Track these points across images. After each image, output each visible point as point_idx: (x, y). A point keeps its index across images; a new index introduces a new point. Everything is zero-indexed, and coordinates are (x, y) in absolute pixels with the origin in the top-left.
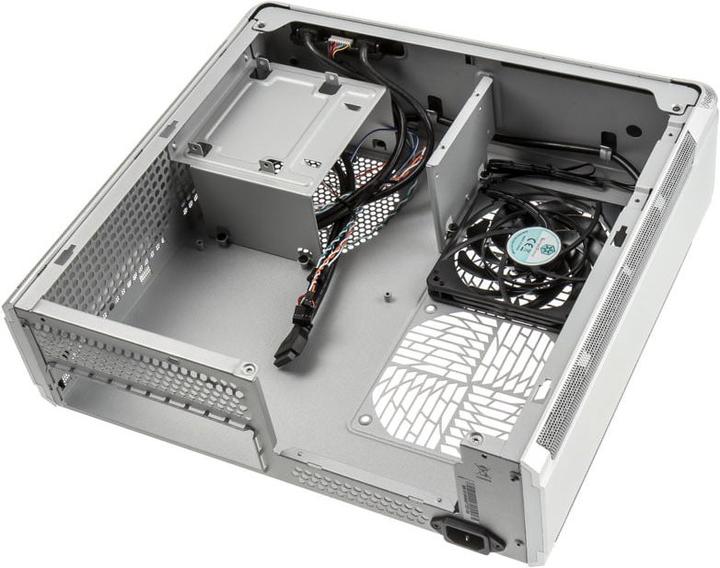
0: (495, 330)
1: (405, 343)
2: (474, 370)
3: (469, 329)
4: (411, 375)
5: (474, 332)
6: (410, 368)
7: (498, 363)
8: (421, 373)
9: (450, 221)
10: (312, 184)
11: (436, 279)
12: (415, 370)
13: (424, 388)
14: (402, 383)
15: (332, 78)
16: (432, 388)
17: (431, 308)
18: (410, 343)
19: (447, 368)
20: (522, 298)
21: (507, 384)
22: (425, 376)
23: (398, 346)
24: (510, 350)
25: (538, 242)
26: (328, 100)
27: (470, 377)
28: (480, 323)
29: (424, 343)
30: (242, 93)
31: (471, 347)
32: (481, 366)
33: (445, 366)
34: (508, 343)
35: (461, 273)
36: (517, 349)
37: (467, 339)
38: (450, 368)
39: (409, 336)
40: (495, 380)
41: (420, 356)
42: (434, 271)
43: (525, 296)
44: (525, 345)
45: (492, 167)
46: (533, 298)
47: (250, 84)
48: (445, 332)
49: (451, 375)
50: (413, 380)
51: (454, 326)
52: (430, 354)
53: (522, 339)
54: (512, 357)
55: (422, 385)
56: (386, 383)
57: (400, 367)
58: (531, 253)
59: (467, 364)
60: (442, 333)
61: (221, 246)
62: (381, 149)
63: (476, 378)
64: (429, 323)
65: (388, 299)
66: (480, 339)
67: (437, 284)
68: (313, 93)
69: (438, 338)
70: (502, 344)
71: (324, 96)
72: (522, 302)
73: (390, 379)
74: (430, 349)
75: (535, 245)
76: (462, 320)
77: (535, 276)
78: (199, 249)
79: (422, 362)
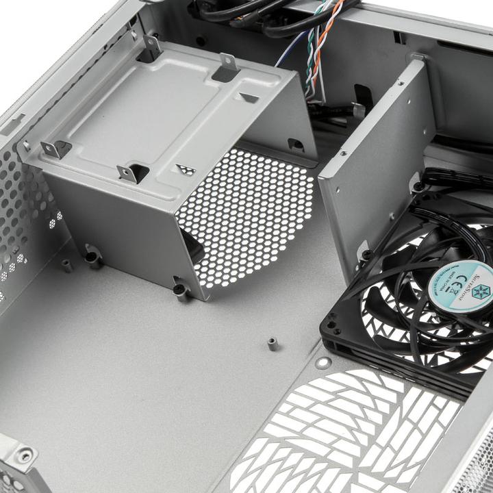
0: (401, 397)
1: (284, 408)
2: (365, 450)
3: (368, 393)
4: (284, 452)
5: (374, 398)
6: (283, 442)
7: (396, 444)
8: (296, 449)
9: (364, 247)
10: (179, 197)
11: (331, 325)
12: (291, 446)
13: (297, 471)
14: (270, 462)
15: (228, 61)
16: (306, 472)
17: (324, 362)
18: (291, 407)
19: (330, 445)
20: (443, 355)
21: (404, 474)
22: (300, 455)
23: (275, 410)
24: (416, 426)
25: (470, 281)
26: (220, 89)
27: (357, 460)
28: (383, 386)
29: (307, 409)
30: (123, 79)
31: (366, 419)
32: (374, 446)
33: (328, 442)
34: (414, 416)
35: (366, 319)
36: (424, 426)
37: (362, 407)
38: (335, 445)
39: (292, 398)
40: (390, 468)
41: (298, 427)
42: (331, 315)
43: (447, 353)
44: (436, 420)
45: (429, 177)
46: (456, 355)
47: (134, 69)
48: (336, 395)
49: (335, 457)
50: (284, 460)
51: (348, 388)
52: (312, 425)
53: (433, 412)
54: (416, 436)
55: (294, 467)
56: (251, 460)
57: (272, 439)
58: (460, 295)
59: (357, 442)
60: (332, 397)
61: (92, 268)
62: (299, 151)
63: (366, 463)
64: (319, 382)
65: (273, 346)
66: (380, 409)
67: (331, 331)
68: (204, 80)
69: (326, 403)
70: (406, 418)
71: (217, 84)
72: (442, 361)
73: (256, 456)
74: (314, 418)
75: (466, 286)
76: (360, 380)
77: (462, 326)
78: (67, 271)
79: (301, 435)
